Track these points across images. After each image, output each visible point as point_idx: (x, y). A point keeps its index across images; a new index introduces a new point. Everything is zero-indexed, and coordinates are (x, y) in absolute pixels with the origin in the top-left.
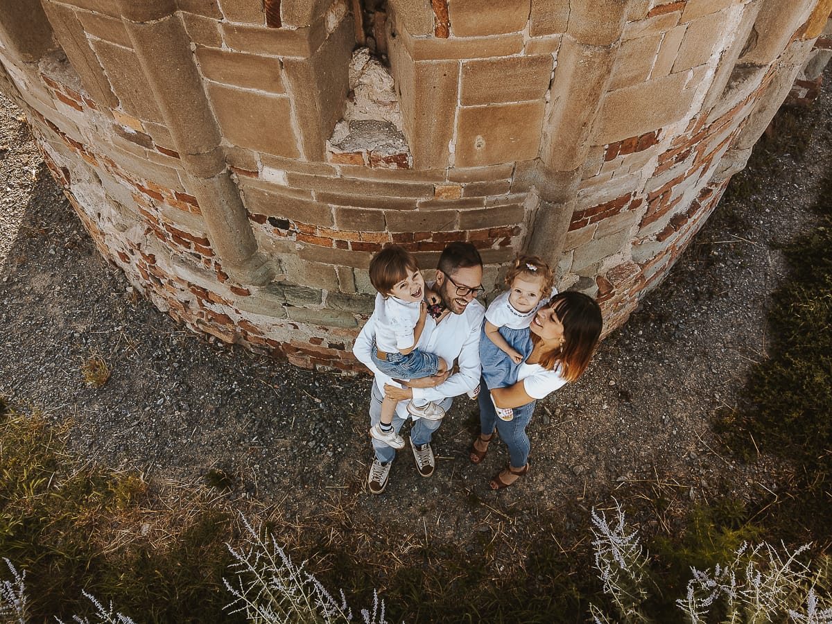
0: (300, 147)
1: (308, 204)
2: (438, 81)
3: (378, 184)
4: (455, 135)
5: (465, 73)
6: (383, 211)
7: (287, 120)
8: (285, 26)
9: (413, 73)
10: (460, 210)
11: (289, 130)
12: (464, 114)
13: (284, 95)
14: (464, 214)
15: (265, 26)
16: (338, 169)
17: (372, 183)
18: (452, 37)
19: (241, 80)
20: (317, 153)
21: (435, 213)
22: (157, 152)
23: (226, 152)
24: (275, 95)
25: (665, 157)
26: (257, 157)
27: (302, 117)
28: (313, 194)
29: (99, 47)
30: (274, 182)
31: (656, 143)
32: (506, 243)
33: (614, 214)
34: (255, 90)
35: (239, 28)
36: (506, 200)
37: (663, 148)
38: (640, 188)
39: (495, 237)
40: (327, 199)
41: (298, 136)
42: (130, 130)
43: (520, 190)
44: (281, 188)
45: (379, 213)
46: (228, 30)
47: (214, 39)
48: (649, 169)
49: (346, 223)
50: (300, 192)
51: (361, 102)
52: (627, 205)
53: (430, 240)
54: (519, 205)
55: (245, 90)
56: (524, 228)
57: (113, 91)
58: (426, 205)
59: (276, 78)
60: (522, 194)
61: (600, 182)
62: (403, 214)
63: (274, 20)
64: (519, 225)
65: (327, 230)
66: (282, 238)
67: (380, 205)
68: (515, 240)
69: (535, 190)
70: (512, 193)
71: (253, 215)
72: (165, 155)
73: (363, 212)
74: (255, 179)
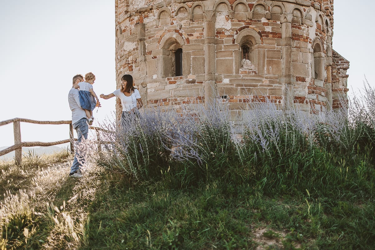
0: (234, 71)
1: (233, 88)
2: (262, 53)
3: (250, 79)
4: (266, 66)
5: (267, 51)
6: (251, 87)
7: (232, 64)
8: (235, 43)
9: (258, 51)
10: (268, 88)
11: (233, 66)
12: (267, 60)
13: (233, 58)
14: (270, 89)
15: (232, 44)
16: (242, 76)
18: (264, 44)
19: (225, 56)
20: (237, 72)
21: (263, 88)
22: (196, 83)
23: (216, 77)
24: (231, 58)
25: (309, 88)
26: (223, 76)
27: (236, 62)
28: (235, 85)
29: (193, 58)
30: (226, 83)
31: (306, 82)
32: (280, 102)
33: (303, 103)
34: (227, 58)
35: (227, 45)
36: (278, 86)
37: (308, 85)
38: (306, 96)
39: (277, 99)
40: (238, 85)
41: (234, 68)
42: (191, 80)
43: (280, 84)
44: (227, 84)
45: (250, 88)
46: (225, 46)
47: (221, 49)
48: (307, 90)
49: (242, 92)
50: (232, 84)
51: (245, 67)
52: (305, 101)
53: (262, 99)
54: (281, 88)
55: (224, 58)
56: (283, 97)
57: (191, 70)
58: (261, 85)
59: (232, 54)
60: (281, 85)
61: (297, 88)
62: (255, 89)
63: (234, 42)
64: (282, 96)
65: (237, 96)
66: (224, 102)
67: (250, 86)
68: (282, 101)
69: (283, 84)
70: (279, 84)
71: (218, 97)
72: (198, 84)
73: (246, 88)
74: (221, 83)
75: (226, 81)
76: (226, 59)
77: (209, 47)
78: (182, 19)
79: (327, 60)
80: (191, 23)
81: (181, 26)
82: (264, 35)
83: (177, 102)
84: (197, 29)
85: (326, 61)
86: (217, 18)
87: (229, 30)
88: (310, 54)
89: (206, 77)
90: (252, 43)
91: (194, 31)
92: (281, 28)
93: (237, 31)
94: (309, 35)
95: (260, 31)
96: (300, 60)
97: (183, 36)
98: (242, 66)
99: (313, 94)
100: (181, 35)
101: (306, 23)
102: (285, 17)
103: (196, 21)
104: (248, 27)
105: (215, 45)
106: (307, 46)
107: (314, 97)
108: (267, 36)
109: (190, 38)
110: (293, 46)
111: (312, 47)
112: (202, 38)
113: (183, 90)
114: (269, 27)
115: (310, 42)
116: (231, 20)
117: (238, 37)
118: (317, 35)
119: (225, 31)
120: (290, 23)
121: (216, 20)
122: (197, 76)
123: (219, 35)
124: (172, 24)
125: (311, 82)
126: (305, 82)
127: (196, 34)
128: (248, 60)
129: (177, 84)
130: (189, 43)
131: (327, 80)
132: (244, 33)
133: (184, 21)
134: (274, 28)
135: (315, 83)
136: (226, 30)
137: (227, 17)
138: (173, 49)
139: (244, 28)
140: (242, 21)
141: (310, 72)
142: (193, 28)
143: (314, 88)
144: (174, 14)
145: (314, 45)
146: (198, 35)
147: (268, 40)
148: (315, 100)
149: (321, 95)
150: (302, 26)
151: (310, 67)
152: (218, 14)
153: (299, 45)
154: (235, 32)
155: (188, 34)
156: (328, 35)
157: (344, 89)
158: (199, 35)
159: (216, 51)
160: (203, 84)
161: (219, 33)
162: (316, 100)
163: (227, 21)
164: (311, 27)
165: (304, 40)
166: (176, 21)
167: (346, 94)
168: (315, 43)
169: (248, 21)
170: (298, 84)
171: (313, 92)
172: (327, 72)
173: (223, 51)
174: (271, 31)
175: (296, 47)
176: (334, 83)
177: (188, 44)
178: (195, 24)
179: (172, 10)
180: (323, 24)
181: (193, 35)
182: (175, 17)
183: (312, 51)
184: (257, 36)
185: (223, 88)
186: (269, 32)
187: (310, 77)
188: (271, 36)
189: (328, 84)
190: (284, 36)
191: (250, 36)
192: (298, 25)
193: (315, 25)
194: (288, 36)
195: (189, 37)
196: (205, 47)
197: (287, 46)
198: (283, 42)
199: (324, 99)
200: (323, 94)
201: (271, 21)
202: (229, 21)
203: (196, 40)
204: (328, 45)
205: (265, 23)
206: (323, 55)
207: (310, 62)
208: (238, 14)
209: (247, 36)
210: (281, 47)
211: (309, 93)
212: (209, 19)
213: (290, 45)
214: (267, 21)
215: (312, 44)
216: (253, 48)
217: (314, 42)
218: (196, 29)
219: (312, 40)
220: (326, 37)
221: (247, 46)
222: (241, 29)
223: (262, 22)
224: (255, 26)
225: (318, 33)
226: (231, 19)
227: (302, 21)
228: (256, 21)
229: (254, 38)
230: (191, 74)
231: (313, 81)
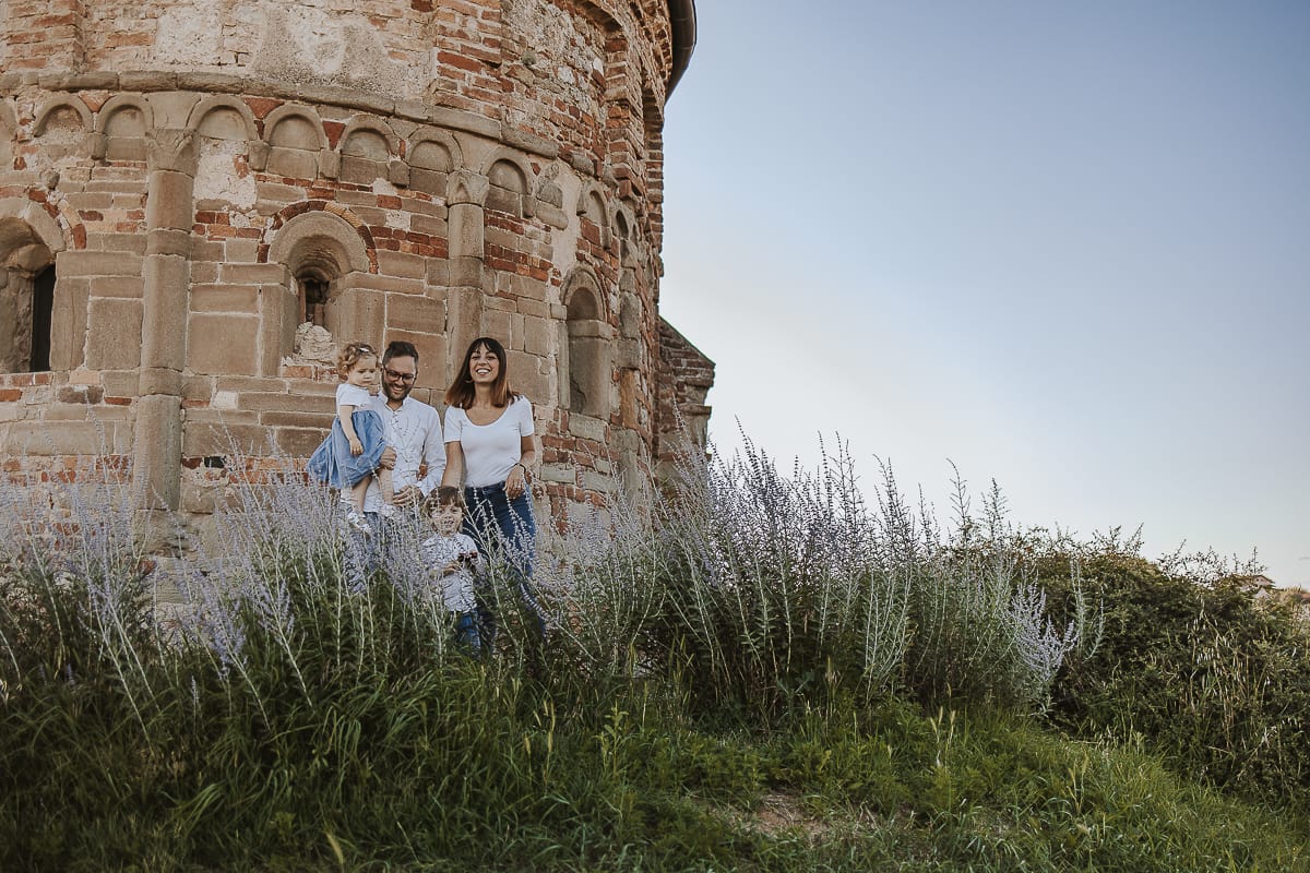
0: (259, 363)
1: (252, 429)
2: (372, 304)
3: (320, 398)
5: (389, 301)
7: (253, 336)
8: (269, 262)
9: (354, 298)
11: (253, 346)
12: (390, 333)
13: (257, 315)
15: (255, 263)
16: (288, 384)
17: (315, 398)
18: (380, 274)
19: (224, 306)
20: (272, 368)
22: (103, 404)
23: (184, 382)
24: (249, 315)
25: (546, 441)
26: (214, 382)
27: (268, 334)
28: (259, 416)
29: (98, 306)
30: (224, 408)
34: (233, 314)
35: (234, 266)
40: (271, 419)
41: (260, 352)
42: (81, 388)
44: (228, 413)
46: (226, 268)
47: (211, 276)
49: (286, 447)
50: (247, 415)
51: (306, 351)
55: (223, 314)
57: (85, 349)
59: (254, 300)
63: (263, 258)
65: (266, 460)
66: (213, 483)
71: (188, 459)
72: (111, 406)
73: (304, 432)
74: (205, 408)
75: (226, 400)
76: (231, 318)
77: (162, 265)
78: (63, 152)
79: (621, 349)
80: (97, 172)
81: (57, 177)
82: (381, 242)
83: (18, 473)
84: (121, 194)
85: (617, 352)
86: (201, 163)
87: (248, 210)
88: (553, 324)
89: (145, 381)
90: (338, 266)
91: (109, 202)
92: (446, 220)
93: (277, 218)
94: (550, 257)
95: (368, 226)
96: (514, 341)
97: (60, 217)
98: (296, 350)
99: (562, 465)
100: (54, 211)
101: (541, 212)
102: (461, 185)
103: (119, 165)
104: (321, 206)
105: (190, 263)
106: (543, 294)
107: (565, 473)
108: (394, 246)
109: (91, 227)
110: (490, 291)
111: (563, 300)
112: (139, 232)
113: (47, 426)
114: (401, 212)
115: (554, 282)
116: (255, 173)
117: (280, 239)
118: (580, 258)
119: (232, 213)
120: (480, 206)
121: (195, 166)
122: (107, 375)
123: (206, 225)
124: (20, 165)
125: (556, 419)
127: (114, 215)
128: (319, 329)
129: (23, 401)
130: (85, 247)
131: (620, 419)
132: (305, 225)
133: (71, 161)
134: (421, 218)
135: (572, 425)
136: (234, 208)
137: (241, 160)
138: (23, 266)
139: (305, 208)
140: (300, 182)
141: (551, 387)
142: (102, 189)
143: (569, 445)
144: (29, 129)
145: (571, 293)
146: (124, 219)
147: (396, 258)
148: (567, 486)
149: (594, 468)
150: (527, 223)
151: (553, 370)
152: (208, 147)
153: (513, 289)
154: (271, 221)
155: (81, 213)
156: (627, 263)
158: (128, 220)
159: (191, 286)
160: (131, 408)
161: (206, 216)
162: (575, 487)
163: (241, 177)
164: (559, 229)
165: (533, 271)
166: (34, 157)
168: (574, 288)
169: (321, 184)
171: (563, 458)
172: (620, 390)
173: (220, 288)
174: (408, 230)
175: (501, 294)
177: (79, 250)
178: (114, 176)
179: (20, 112)
180: (605, 224)
181: (101, 217)
182: (35, 141)
183: (562, 312)
184: (356, 243)
185: (213, 425)
186: (399, 232)
187: (553, 405)
188: (407, 245)
189: (623, 433)
190: (455, 250)
191: (327, 238)
192: (512, 218)
193: (575, 226)
194: (469, 252)
195: (83, 222)
196: (148, 266)
197: (465, 288)
198: (452, 271)
199: (608, 484)
200: (602, 465)
201: (408, 192)
202: (250, 177)
203: (113, 236)
204: (626, 299)
205: (385, 196)
206: (606, 329)
207: (553, 351)
208: (283, 155)
209: (317, 238)
210: (444, 288)
211: (546, 462)
212: (168, 160)
213: (477, 285)
214: (394, 192)
215: (564, 289)
216: (340, 284)
217: (570, 282)
218: (114, 195)
219: (564, 275)
220: (620, 272)
221: (320, 275)
222: (292, 212)
223: (375, 193)
224: (347, 206)
225: (588, 255)
226: (259, 171)
227: (525, 206)
228: (353, 188)
229: (342, 247)
230: (82, 368)
231: (564, 418)
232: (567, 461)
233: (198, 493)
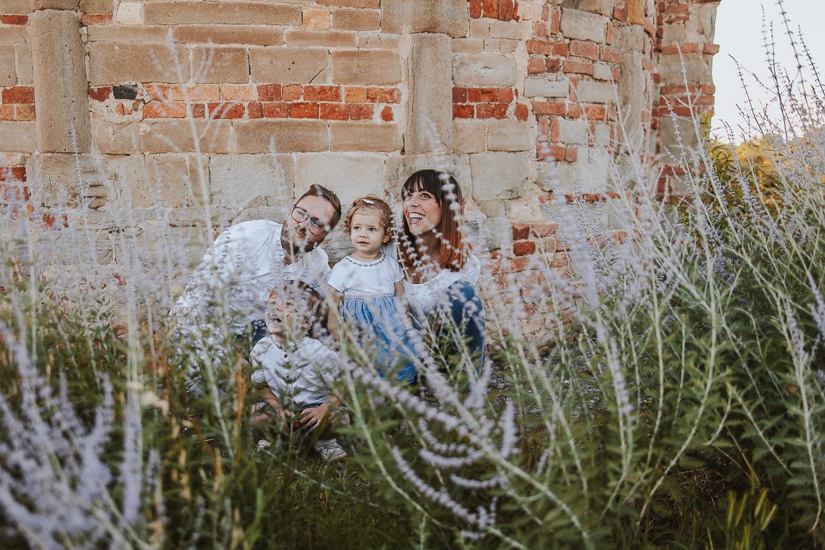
1: (163, 49)
6: (247, 47)
10: (332, 49)
14: (339, 55)
21: (304, 52)
25: (532, 47)
28: (171, 32)
30: (128, 24)
31: (517, 19)
32: (387, 116)
33: (502, 115)
36: (379, 41)
37: (528, 32)
38: (519, 86)
39: (373, 100)
40: (186, 35)
43: (391, 29)
44: (135, 30)
45: (242, 51)
48: (521, 58)
50: (156, 31)
52: (512, 108)
53: (301, 100)
54: (395, 51)
56: (404, 90)
58: (294, 36)
60: (394, 36)
61: (475, 49)
62: (269, 52)
64: (399, 86)
65: (182, 87)
66: (126, 118)
67: (244, 38)
68: (399, 111)
69: (406, 29)
70: (384, 30)
71: (96, 90)
72: (8, 26)
73: (225, 50)
74: (108, 25)
75: (130, 12)
99: (552, 76)
107: (557, 85)
125: (545, 19)
126: (513, 22)
131: (624, 13)
135: (564, 25)
143: (560, 50)
148: (559, 101)
149: (591, 76)
157: (701, 47)
160: (28, 27)
162: (567, 102)
167: (707, 63)
170: (478, 32)
171: (553, 67)
176: (670, 22)
185: (120, 47)
189: (627, 29)
199: (610, 94)
200: (603, 70)
211: (532, 73)
231: (555, 17)
232: (558, 70)
233: (110, 130)
